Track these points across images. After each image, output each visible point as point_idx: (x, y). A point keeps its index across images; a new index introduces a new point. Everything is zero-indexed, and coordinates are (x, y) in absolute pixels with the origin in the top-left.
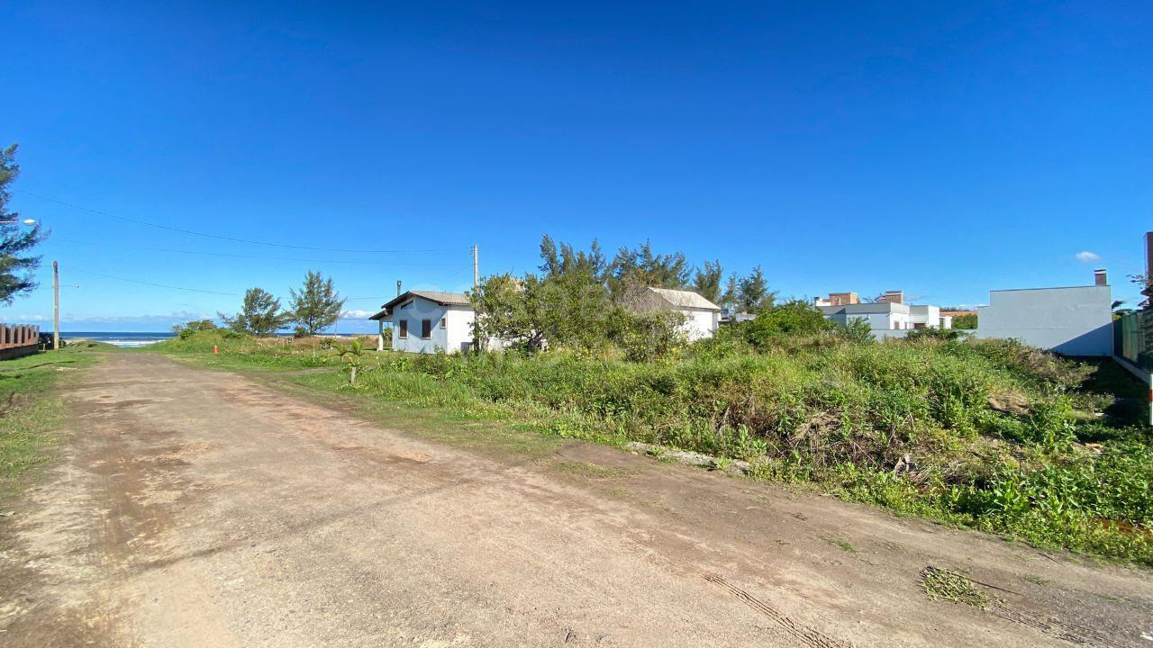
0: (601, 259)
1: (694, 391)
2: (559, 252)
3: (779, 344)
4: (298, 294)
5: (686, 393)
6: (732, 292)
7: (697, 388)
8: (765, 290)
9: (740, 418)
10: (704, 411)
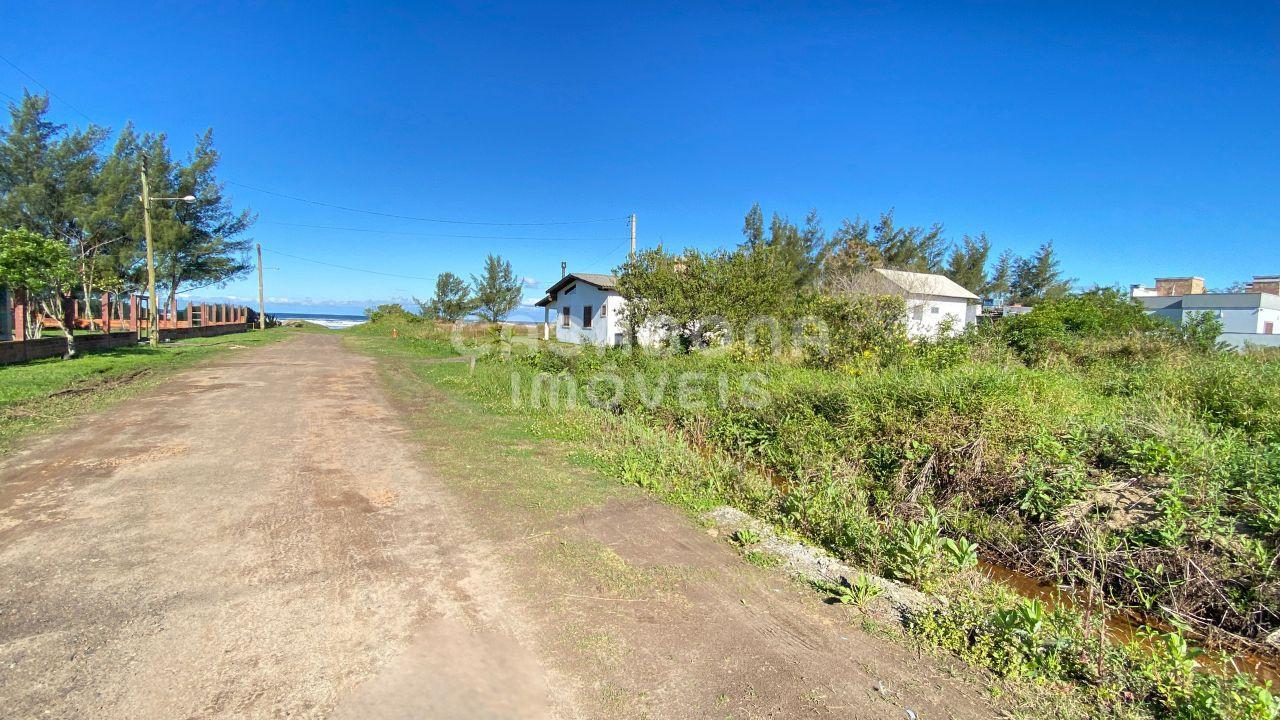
0: (818, 235)
1: (880, 422)
2: (767, 227)
3: (1060, 349)
4: (480, 279)
5: (864, 423)
6: (1002, 277)
7: (884, 416)
8: (1053, 275)
9: (951, 476)
10: (890, 456)
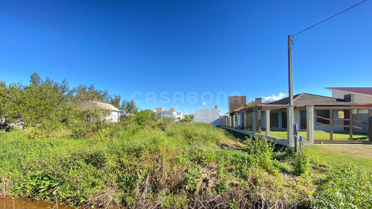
0: (67, 87)
1: (121, 162)
5: (114, 165)
6: (124, 106)
7: (123, 159)
8: (135, 106)
9: (158, 182)
10: (130, 178)
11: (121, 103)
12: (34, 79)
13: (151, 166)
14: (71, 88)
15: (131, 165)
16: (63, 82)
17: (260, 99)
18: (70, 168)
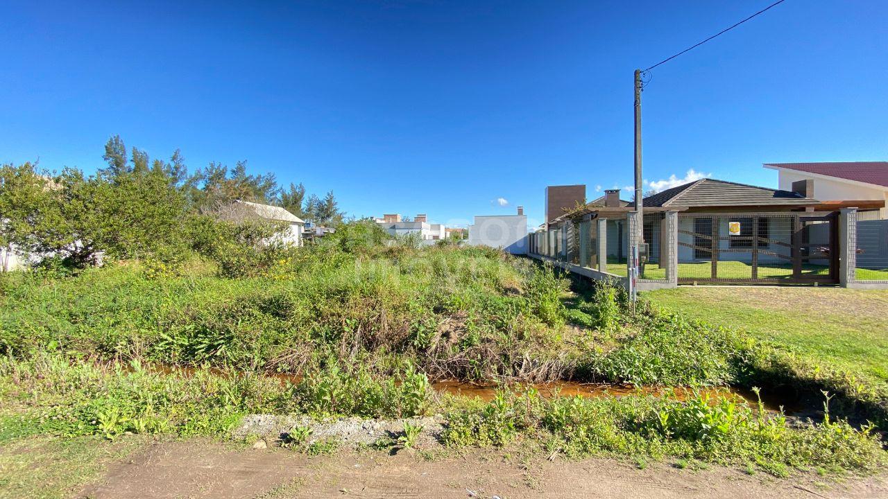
0: (182, 170)
1: (317, 310)
2: (129, 156)
5: (307, 314)
6: (310, 210)
7: (320, 306)
8: (335, 210)
9: (373, 336)
10: (332, 333)
11: (304, 205)
12: (113, 153)
13: (364, 314)
14: (191, 172)
15: (333, 315)
16: (174, 159)
17: (617, 191)
18: (238, 320)
